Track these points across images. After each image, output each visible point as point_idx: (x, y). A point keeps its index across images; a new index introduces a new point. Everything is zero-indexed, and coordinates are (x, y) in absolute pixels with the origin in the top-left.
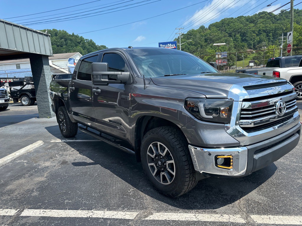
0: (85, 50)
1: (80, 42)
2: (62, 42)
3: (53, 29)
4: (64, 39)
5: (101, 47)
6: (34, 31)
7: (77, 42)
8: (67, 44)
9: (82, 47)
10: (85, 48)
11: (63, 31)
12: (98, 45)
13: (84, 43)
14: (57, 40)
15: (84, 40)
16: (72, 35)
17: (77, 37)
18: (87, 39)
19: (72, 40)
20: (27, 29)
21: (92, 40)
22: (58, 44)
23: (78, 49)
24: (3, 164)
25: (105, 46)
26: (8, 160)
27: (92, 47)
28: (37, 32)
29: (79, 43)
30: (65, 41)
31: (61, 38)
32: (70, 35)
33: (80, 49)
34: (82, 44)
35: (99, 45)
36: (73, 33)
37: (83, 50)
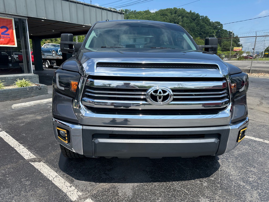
0: (198, 26)
1: (196, 19)
2: (179, 20)
3: (174, 8)
4: (181, 17)
5: (215, 24)
6: (108, 10)
7: (192, 19)
8: (183, 21)
9: (196, 23)
10: (199, 24)
11: (182, 9)
12: (212, 22)
13: (199, 20)
14: (175, 18)
15: (200, 17)
16: (189, 12)
17: (193, 14)
18: (202, 16)
19: (188, 17)
20: (102, 8)
21: (207, 17)
22: (176, 21)
23: (192, 26)
24: (40, 103)
25: (219, 22)
26: (44, 102)
27: (206, 23)
28: (112, 11)
29: (194, 20)
30: (182, 18)
31: (179, 15)
32: (187, 12)
33: (194, 25)
34: (197, 21)
35: (214, 22)
36: (191, 11)
37: (197, 26)
